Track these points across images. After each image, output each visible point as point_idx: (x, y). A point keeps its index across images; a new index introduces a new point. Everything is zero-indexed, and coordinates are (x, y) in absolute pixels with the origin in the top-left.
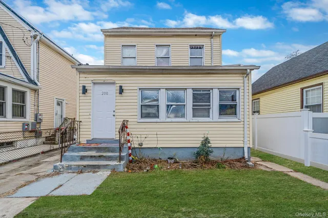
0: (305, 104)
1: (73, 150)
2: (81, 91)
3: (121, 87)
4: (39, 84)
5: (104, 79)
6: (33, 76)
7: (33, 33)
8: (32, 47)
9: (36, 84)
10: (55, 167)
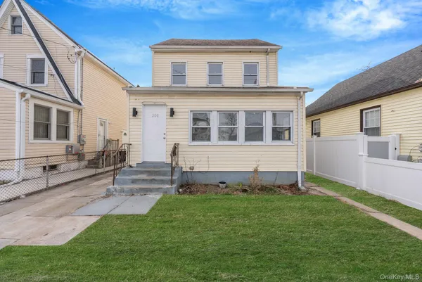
0: (364, 127)
1: (124, 173)
2: (132, 113)
3: (172, 109)
4: (83, 104)
5: (155, 101)
6: (77, 95)
7: (77, 49)
8: (76, 65)
9: (80, 104)
10: (108, 190)
